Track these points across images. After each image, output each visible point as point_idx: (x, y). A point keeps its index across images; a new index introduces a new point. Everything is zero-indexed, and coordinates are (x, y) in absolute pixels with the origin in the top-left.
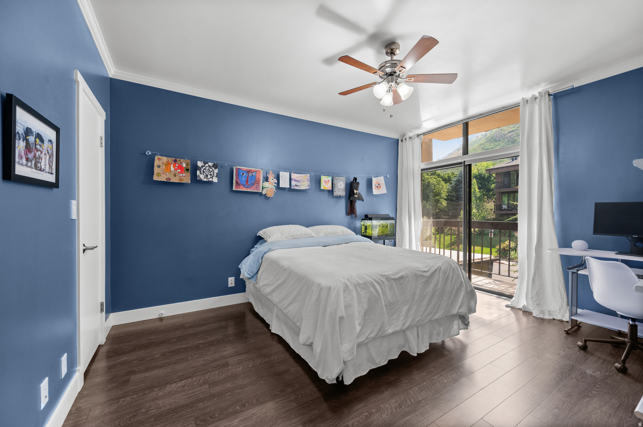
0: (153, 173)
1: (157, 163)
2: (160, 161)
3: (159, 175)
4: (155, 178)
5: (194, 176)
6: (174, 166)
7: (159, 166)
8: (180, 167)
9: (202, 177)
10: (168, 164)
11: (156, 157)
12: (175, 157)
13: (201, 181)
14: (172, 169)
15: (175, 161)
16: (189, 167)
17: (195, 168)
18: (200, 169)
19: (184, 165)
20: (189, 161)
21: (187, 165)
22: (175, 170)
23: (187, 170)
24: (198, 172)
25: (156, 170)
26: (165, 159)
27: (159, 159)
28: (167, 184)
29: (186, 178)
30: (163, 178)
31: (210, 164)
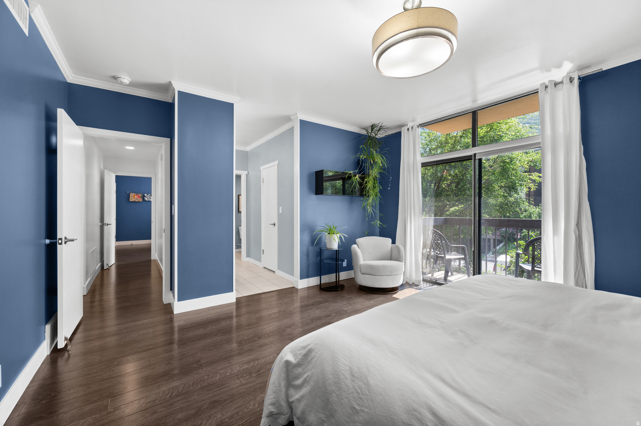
0: (129, 199)
1: (131, 195)
2: (132, 195)
3: (131, 199)
4: (130, 200)
5: (143, 199)
6: (137, 196)
7: (131, 197)
8: (139, 196)
9: (146, 199)
10: (134, 196)
11: (131, 194)
12: (137, 193)
13: (146, 201)
14: (136, 197)
15: (137, 194)
16: (142, 196)
17: (144, 196)
18: (146, 197)
19: (140, 196)
20: (142, 194)
21: (141, 195)
22: (137, 197)
23: (141, 197)
24: (145, 198)
25: (131, 198)
26: (133, 194)
27: (132, 194)
28: (134, 202)
29: (141, 200)
30: (133, 200)
31: (149, 195)
